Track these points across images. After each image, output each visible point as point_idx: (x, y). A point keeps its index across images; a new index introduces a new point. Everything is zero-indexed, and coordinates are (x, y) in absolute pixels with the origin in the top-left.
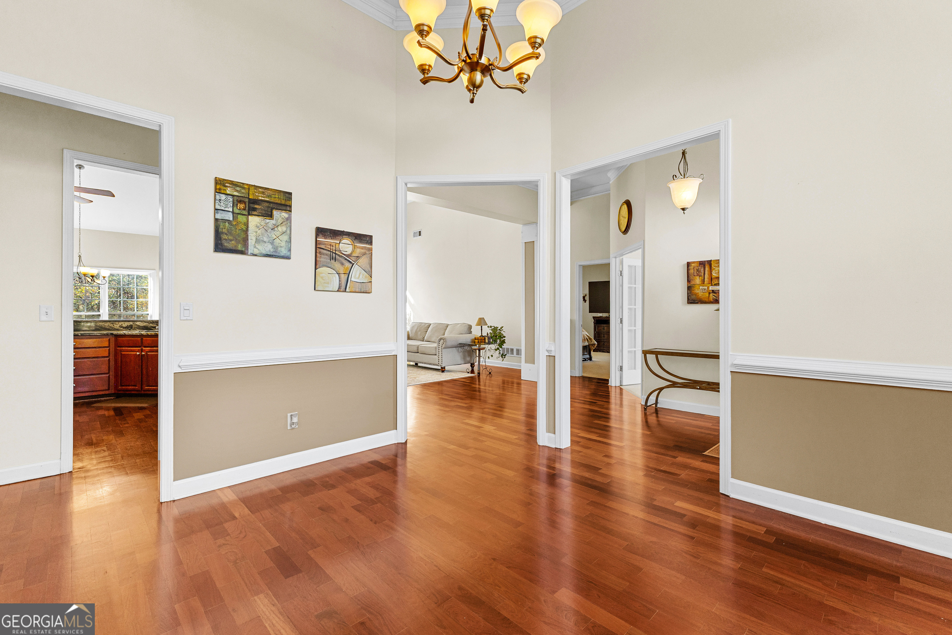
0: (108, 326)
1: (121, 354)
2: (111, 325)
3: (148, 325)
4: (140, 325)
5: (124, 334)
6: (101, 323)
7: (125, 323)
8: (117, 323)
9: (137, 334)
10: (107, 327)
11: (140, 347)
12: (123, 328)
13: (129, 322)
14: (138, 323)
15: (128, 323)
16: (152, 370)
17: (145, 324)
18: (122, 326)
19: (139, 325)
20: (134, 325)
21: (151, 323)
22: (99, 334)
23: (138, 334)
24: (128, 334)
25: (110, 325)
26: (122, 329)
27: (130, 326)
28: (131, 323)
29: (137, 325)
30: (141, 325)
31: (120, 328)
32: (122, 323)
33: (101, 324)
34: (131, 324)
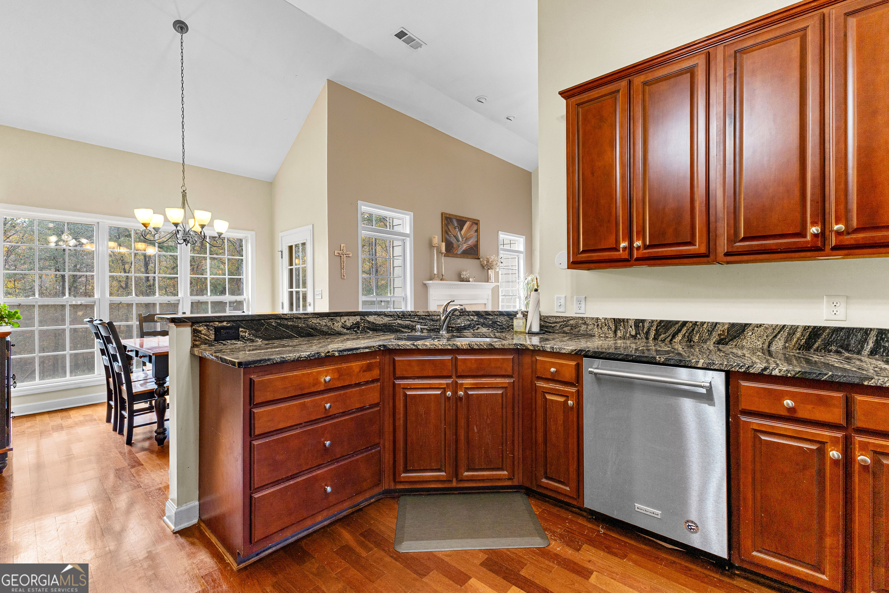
0: (325, 326)
1: (406, 395)
2: (330, 324)
3: (393, 322)
4: (375, 322)
5: (414, 348)
6: (315, 319)
7: (350, 318)
8: (338, 318)
9: (446, 347)
10: (325, 329)
11: (449, 377)
12: (348, 329)
13: (355, 316)
14: (371, 319)
15: (354, 317)
16: (478, 432)
17: (386, 320)
18: (345, 326)
19: (373, 323)
20: (363, 321)
21: (399, 317)
25: (328, 324)
26: (345, 331)
27: (356, 324)
28: (358, 318)
29: (369, 322)
30: (377, 322)
31: (342, 329)
32: (346, 318)
33: (315, 322)
34: (358, 320)
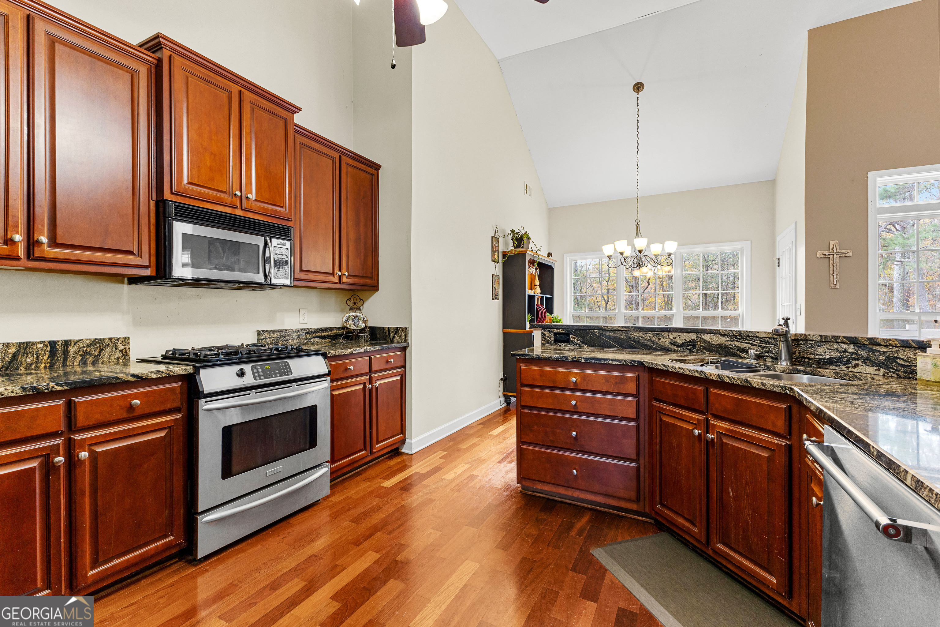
0: (649, 340)
1: (661, 420)
2: (655, 338)
3: (730, 343)
4: (710, 341)
5: (665, 369)
6: (638, 332)
7: (682, 335)
8: (666, 334)
9: (694, 374)
10: (649, 343)
11: (702, 413)
12: (678, 346)
13: (689, 333)
14: (707, 337)
15: (687, 334)
16: (735, 497)
17: (722, 340)
18: (675, 342)
19: (709, 342)
20: (699, 340)
21: (736, 337)
22: (617, 363)
23: (697, 375)
24: (673, 370)
25: (653, 339)
26: (675, 347)
27: (690, 341)
28: (694, 336)
29: (705, 341)
30: (713, 342)
31: (670, 346)
32: (675, 334)
33: (638, 335)
34: (693, 338)
